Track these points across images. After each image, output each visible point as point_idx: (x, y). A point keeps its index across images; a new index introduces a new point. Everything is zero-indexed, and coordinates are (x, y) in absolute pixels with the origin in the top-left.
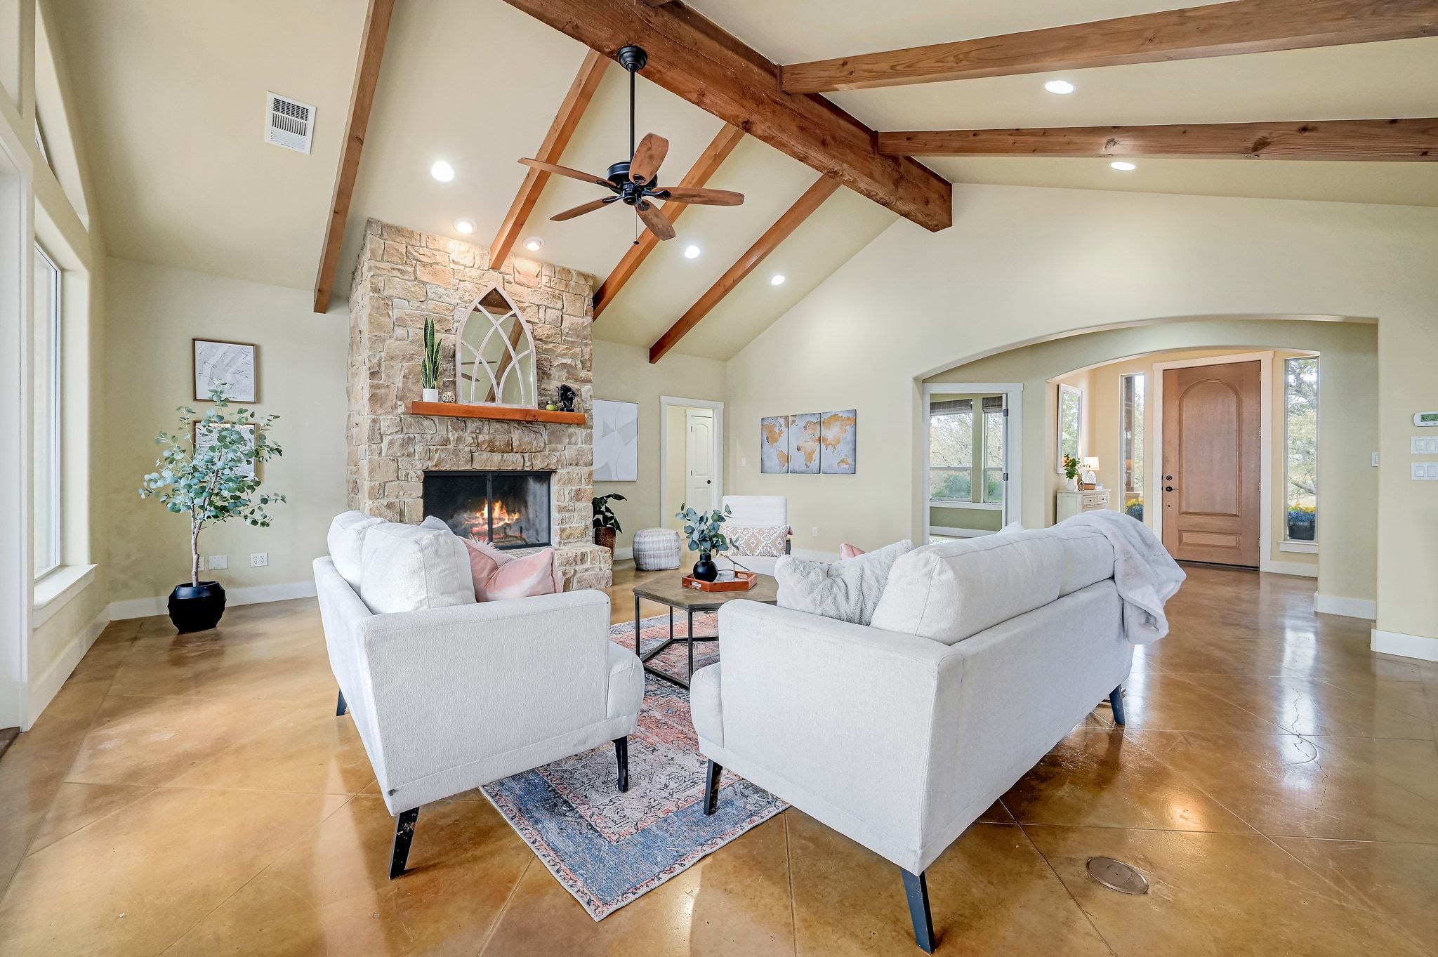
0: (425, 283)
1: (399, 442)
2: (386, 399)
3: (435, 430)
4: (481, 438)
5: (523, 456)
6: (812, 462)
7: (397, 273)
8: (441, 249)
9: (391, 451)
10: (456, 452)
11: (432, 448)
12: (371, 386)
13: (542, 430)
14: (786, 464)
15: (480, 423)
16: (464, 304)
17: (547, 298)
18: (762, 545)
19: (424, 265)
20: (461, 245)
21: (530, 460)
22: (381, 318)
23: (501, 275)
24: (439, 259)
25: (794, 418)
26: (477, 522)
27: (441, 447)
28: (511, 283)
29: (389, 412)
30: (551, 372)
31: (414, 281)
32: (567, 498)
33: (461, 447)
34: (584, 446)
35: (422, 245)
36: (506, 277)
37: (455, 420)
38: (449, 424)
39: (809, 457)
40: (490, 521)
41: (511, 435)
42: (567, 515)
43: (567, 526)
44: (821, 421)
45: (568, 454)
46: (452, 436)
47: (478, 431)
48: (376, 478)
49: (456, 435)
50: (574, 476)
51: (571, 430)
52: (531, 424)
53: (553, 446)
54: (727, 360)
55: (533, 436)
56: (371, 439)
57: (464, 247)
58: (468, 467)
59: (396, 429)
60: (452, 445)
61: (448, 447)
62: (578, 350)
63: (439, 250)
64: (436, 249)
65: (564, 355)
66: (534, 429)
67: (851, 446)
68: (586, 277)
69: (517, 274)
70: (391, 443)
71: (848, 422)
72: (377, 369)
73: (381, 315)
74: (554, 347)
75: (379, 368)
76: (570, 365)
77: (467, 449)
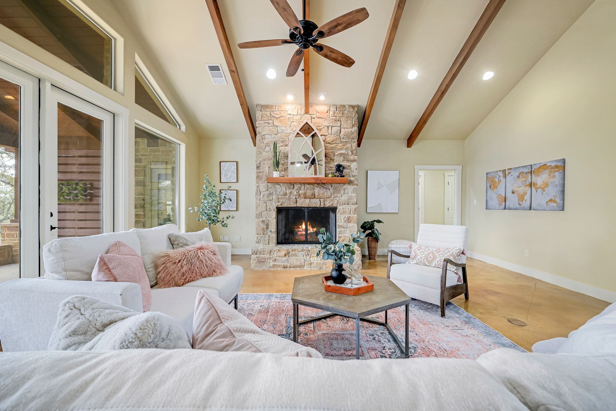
0: (277, 126)
1: (266, 195)
2: (262, 177)
3: (281, 189)
4: (300, 192)
5: (320, 200)
6: (524, 201)
7: (266, 124)
8: (284, 110)
9: (264, 199)
10: (289, 199)
11: (279, 197)
12: (257, 173)
13: (330, 187)
14: (504, 203)
15: (300, 185)
16: (293, 132)
17: (332, 122)
18: (437, 260)
19: (277, 118)
20: (292, 106)
21: (324, 201)
22: (261, 144)
23: (310, 116)
24: (283, 114)
25: (510, 171)
26: (300, 230)
27: (283, 197)
28: (314, 118)
29: (263, 183)
30: (334, 158)
31: (273, 126)
32: (343, 221)
33: (291, 196)
34: (352, 194)
35: (276, 110)
36: (312, 116)
37: (289, 185)
38: (287, 186)
39: (521, 198)
40: (306, 230)
41: (315, 190)
42: (343, 229)
43: (342, 235)
44: (532, 171)
45: (344, 198)
46: (288, 191)
47: (299, 189)
48: (258, 210)
49: (290, 191)
50: (347, 210)
51: (345, 186)
52: (324, 184)
53: (336, 195)
54: (465, 139)
55: (325, 190)
56: (256, 194)
57: (293, 107)
58: (295, 205)
59: (265, 190)
60: (288, 196)
61: (286, 196)
62: (349, 145)
63: (283, 111)
64: (281, 111)
65: (341, 149)
66: (326, 187)
67: (559, 188)
68: (353, 107)
69: (317, 114)
70: (263, 196)
71: (556, 169)
72: (259, 165)
73: (261, 143)
74: (336, 145)
75: (260, 165)
76: (345, 154)
77: (294, 197)
